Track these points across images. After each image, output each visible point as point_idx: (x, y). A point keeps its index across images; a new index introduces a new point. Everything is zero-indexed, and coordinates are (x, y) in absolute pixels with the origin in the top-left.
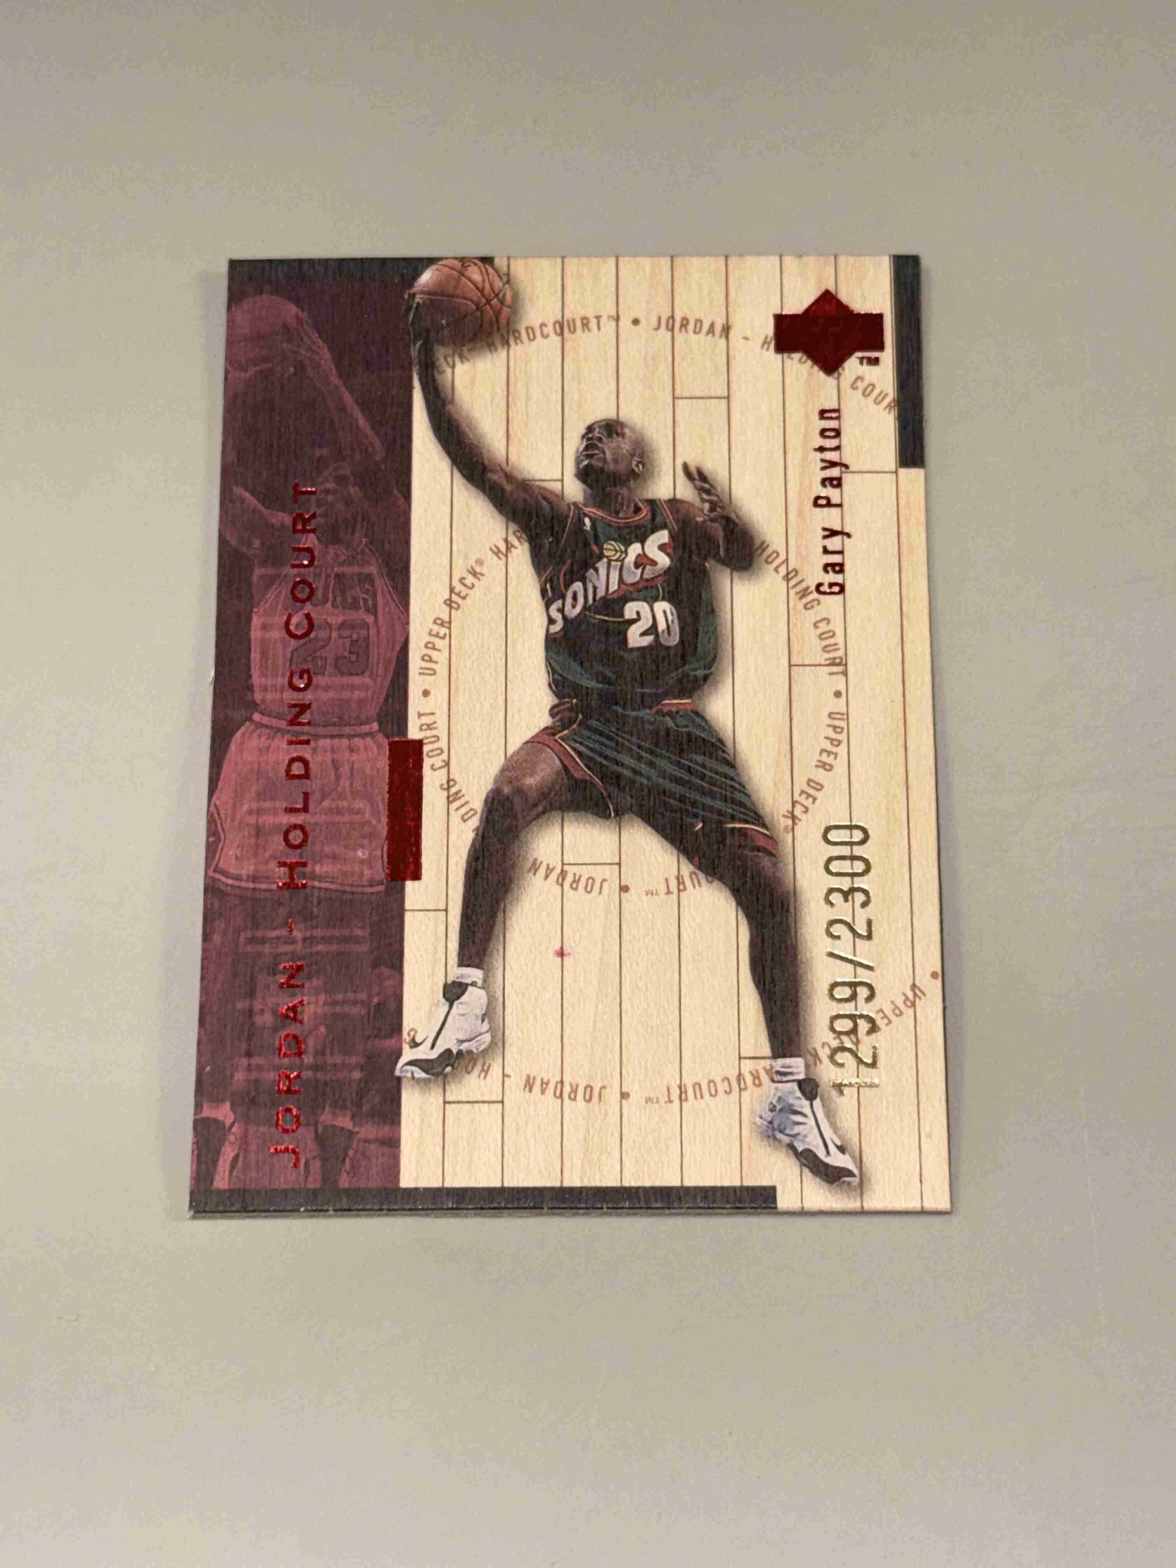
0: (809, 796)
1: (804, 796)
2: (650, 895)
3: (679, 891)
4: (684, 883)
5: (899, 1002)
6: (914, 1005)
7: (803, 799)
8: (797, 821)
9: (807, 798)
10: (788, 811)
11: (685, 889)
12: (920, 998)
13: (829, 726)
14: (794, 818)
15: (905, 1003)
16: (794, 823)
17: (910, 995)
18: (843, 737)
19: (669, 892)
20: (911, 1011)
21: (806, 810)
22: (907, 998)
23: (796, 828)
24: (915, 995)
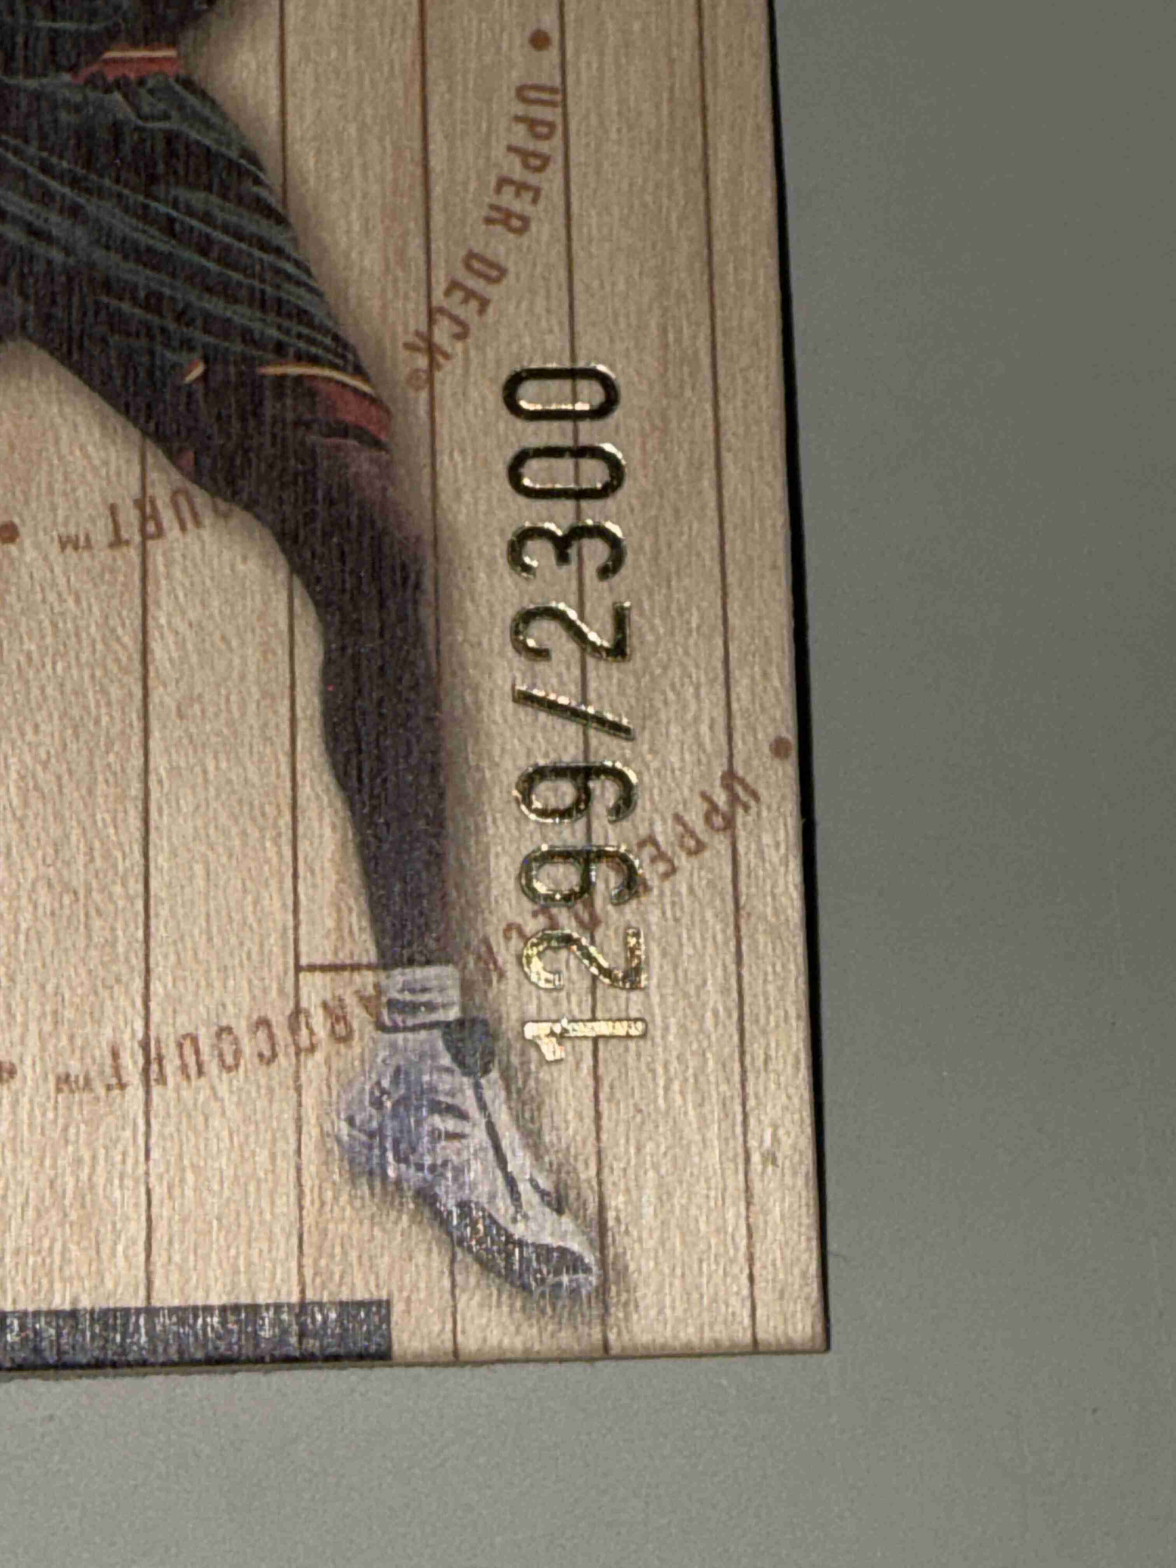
0: (470, 294)
1: (458, 295)
2: (69, 550)
3: (145, 536)
4: (155, 516)
5: (695, 818)
6: (729, 824)
7: (454, 303)
8: (440, 359)
9: (465, 301)
10: (417, 333)
11: (160, 532)
12: (746, 808)
13: (518, 119)
14: (431, 349)
15: (708, 818)
16: (433, 365)
17: (721, 798)
18: (551, 147)
19: (117, 542)
20: (720, 844)
21: (462, 333)
22: (714, 808)
23: (438, 375)
24: (734, 799)
